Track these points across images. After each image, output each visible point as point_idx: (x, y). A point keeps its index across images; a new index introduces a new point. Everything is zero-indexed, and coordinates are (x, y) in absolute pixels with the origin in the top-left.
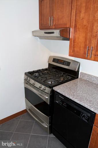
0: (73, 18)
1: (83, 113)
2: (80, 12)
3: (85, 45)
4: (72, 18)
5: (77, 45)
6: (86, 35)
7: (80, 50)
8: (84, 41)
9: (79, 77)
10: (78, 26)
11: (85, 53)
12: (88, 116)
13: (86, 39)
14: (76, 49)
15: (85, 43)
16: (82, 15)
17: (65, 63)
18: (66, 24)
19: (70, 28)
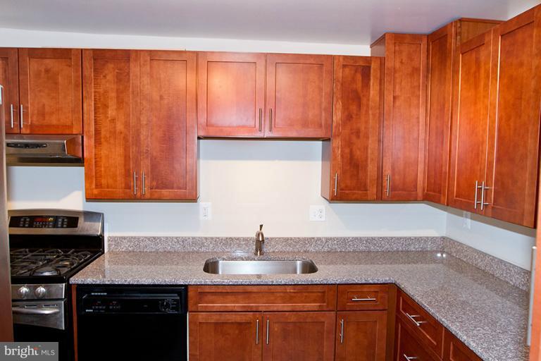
0: (90, 116)
1: (164, 300)
2: (106, 106)
3: (125, 170)
4: (85, 116)
5: (105, 171)
6: (125, 150)
7: (116, 181)
8: (123, 162)
9: (106, 250)
10: (103, 133)
11: (128, 187)
12: (175, 300)
13: (127, 158)
14: (104, 181)
15: (125, 165)
16: (111, 112)
17: (60, 223)
18: (71, 127)
19: (83, 137)
